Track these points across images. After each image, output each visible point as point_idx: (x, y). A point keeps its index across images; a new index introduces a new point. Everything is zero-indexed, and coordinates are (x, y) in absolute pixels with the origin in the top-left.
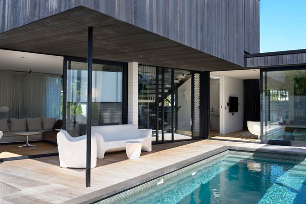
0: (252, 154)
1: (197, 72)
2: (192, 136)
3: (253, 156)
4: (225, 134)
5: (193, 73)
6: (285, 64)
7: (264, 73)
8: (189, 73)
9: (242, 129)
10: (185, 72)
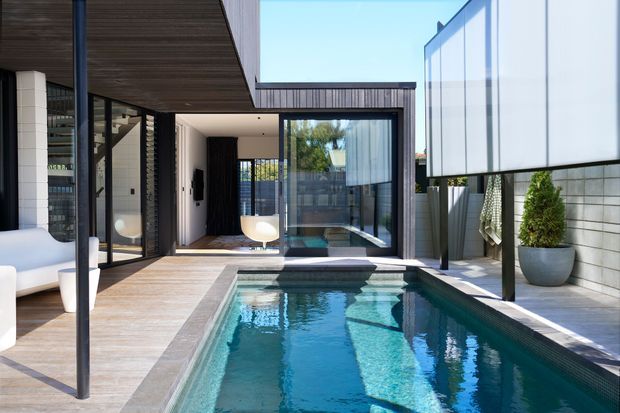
0: (276, 276)
1: (151, 113)
2: (143, 253)
3: (278, 280)
4: (191, 244)
5: (143, 113)
6: (330, 106)
7: (286, 121)
8: (135, 113)
9: (204, 233)
10: (129, 111)
